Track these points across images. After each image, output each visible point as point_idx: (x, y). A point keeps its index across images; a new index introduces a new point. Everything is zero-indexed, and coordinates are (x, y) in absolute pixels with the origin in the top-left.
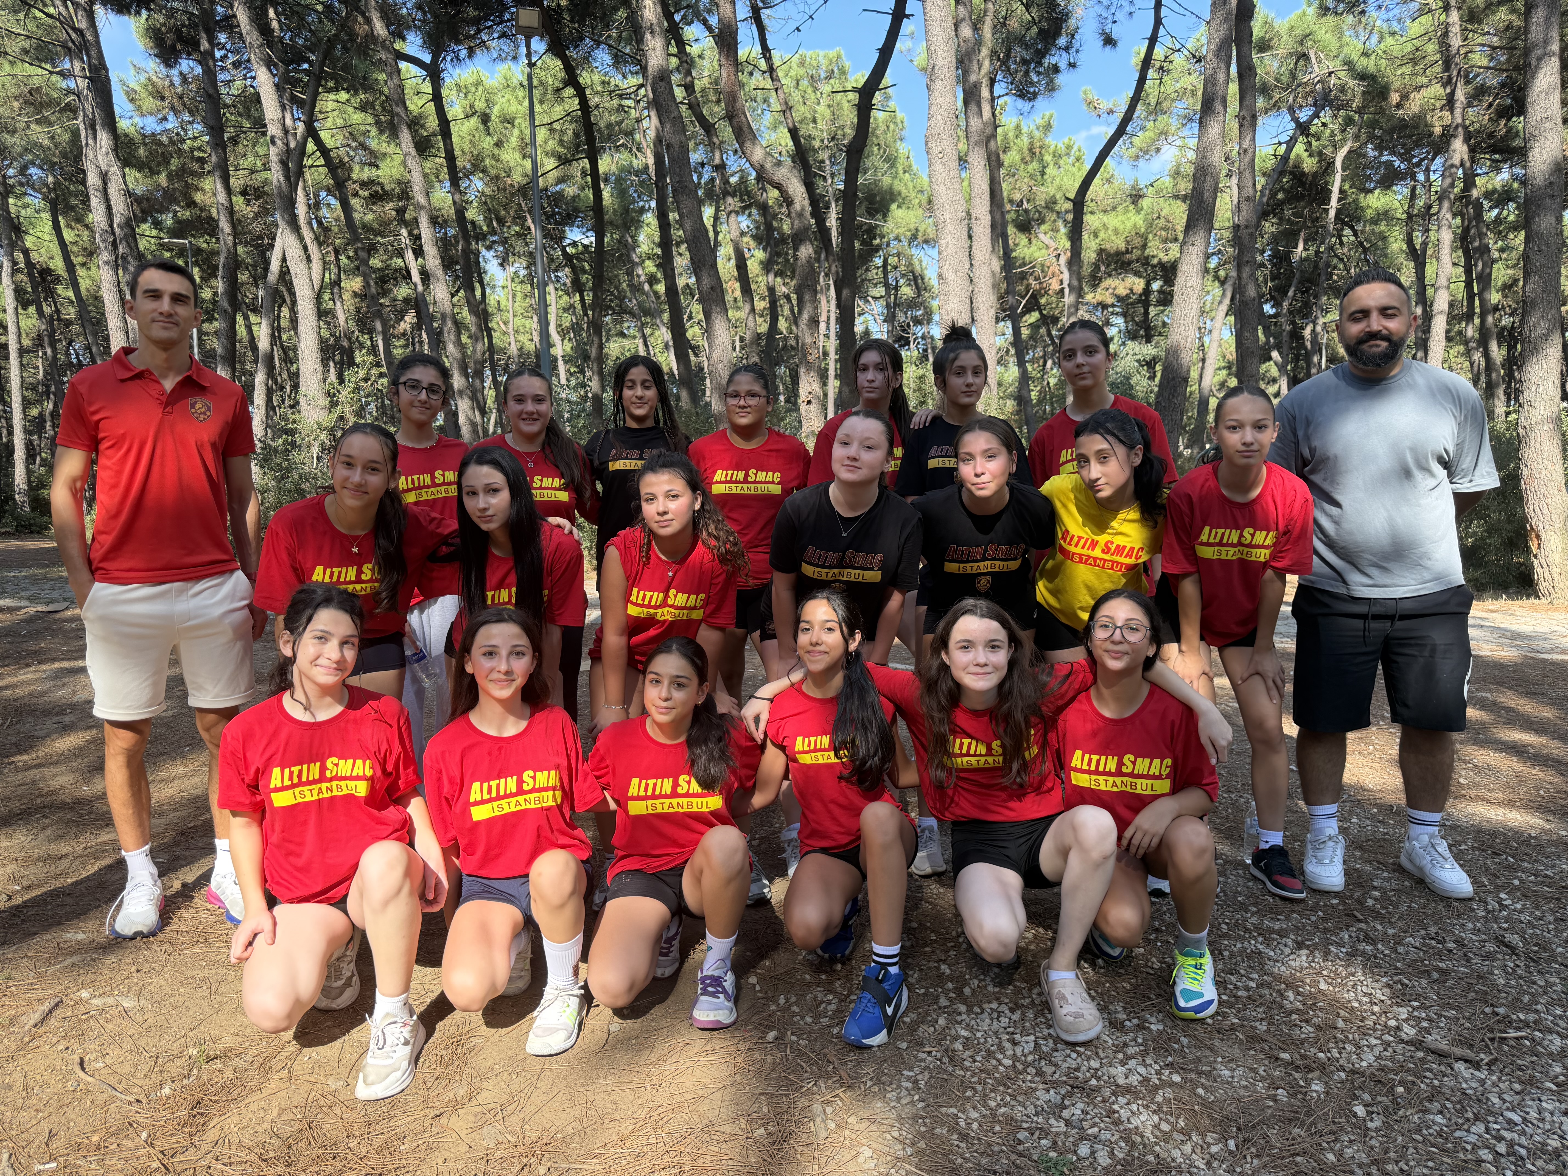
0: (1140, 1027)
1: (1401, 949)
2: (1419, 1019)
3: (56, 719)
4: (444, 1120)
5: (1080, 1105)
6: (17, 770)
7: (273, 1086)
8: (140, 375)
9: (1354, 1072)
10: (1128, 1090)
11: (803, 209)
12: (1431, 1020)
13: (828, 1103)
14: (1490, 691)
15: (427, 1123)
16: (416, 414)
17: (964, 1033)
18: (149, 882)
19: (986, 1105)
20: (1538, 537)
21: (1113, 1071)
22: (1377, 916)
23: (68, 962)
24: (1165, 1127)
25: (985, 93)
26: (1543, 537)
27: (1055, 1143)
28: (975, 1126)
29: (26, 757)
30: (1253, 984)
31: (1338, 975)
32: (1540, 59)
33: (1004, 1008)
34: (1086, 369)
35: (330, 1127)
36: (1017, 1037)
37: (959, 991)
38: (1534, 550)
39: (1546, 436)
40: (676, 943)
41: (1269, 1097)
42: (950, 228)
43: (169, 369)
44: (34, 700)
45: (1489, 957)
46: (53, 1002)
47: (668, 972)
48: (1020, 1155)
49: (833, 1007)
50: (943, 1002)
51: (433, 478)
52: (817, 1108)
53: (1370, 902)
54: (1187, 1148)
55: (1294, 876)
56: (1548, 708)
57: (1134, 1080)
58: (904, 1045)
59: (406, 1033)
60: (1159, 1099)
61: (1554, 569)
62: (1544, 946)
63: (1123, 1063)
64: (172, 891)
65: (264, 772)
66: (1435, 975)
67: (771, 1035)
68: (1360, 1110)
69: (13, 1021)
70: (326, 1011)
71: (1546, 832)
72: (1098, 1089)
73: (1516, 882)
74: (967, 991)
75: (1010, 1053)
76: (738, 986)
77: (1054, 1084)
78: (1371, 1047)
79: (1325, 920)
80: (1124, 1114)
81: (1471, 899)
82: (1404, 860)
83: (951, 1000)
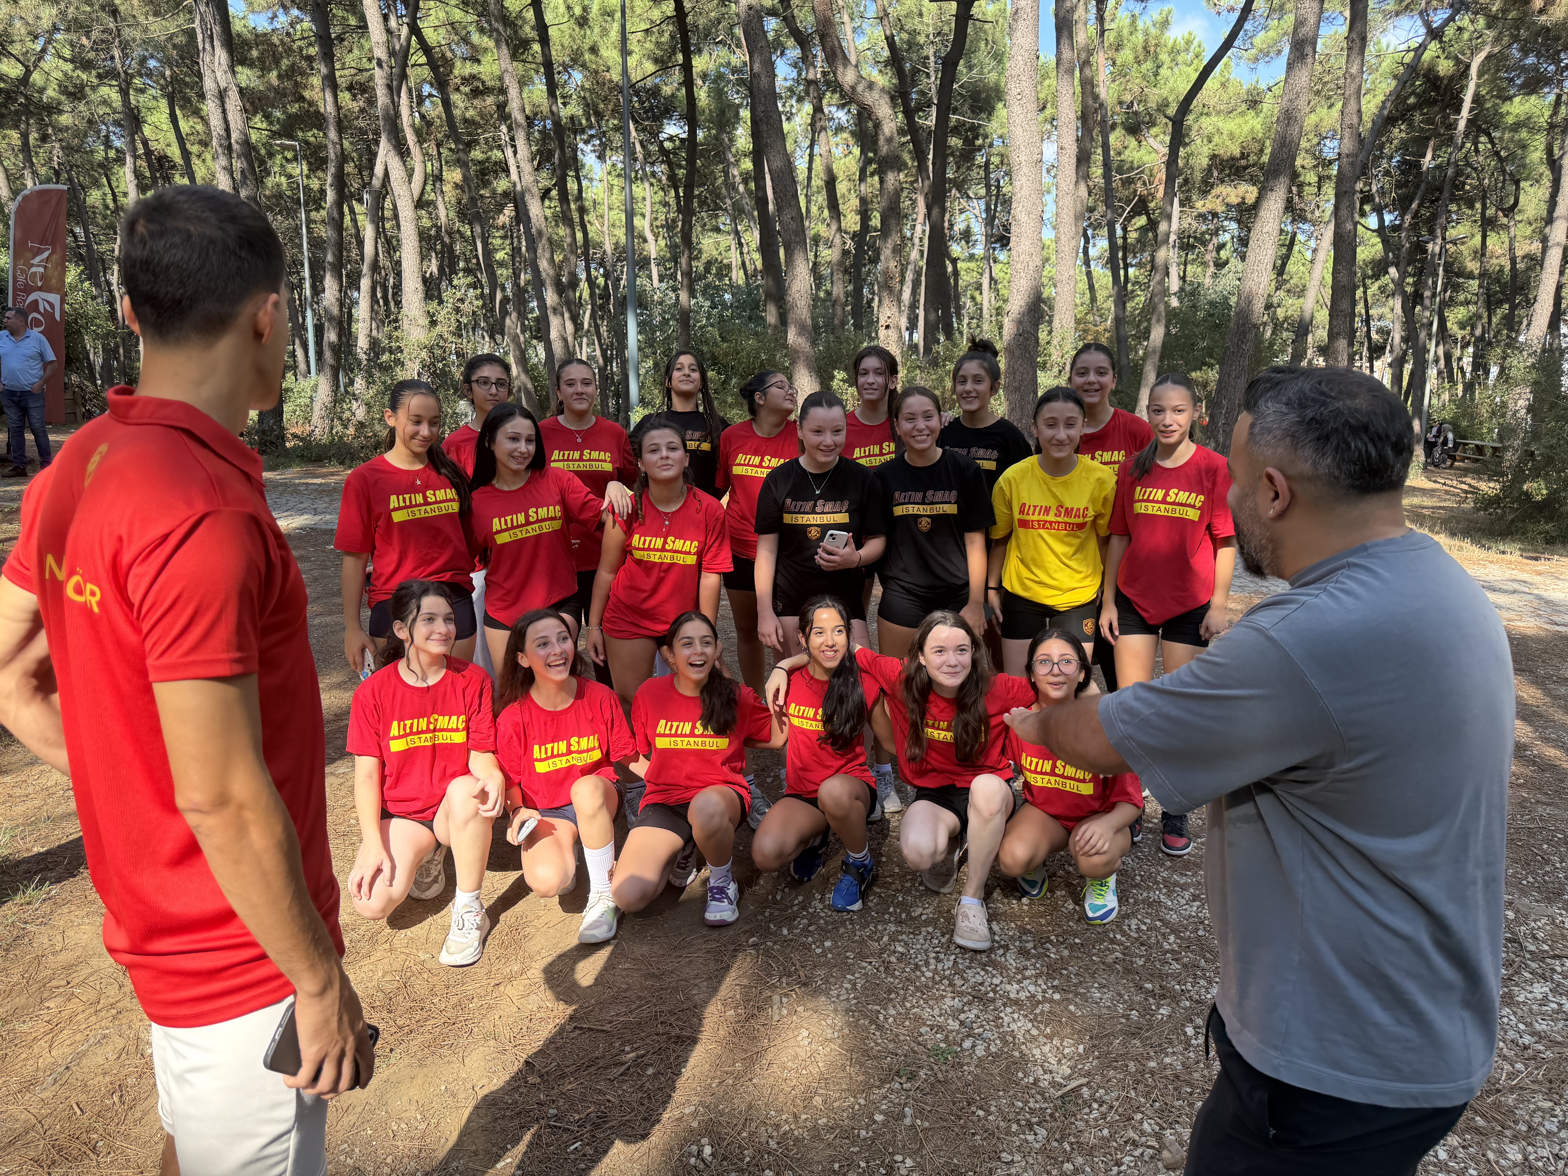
0: (1042, 955)
4: (501, 988)
5: (975, 1011)
7: (378, 955)
10: (1016, 1002)
11: (891, 132)
13: (786, 995)
15: (490, 989)
17: (900, 949)
19: (903, 1006)
21: (1008, 987)
24: (1035, 1032)
27: (947, 1037)
28: (891, 1020)
35: (420, 987)
36: (942, 956)
41: (1123, 1016)
42: (1025, 170)
48: (919, 1044)
52: (776, 998)
54: (1046, 1049)
57: (1023, 995)
59: (477, 921)
60: (1038, 1011)
65: (387, 725)
67: (752, 941)
68: (1190, 1031)
70: (419, 900)
72: (993, 1000)
75: (932, 967)
77: (961, 994)
80: (1007, 1019)
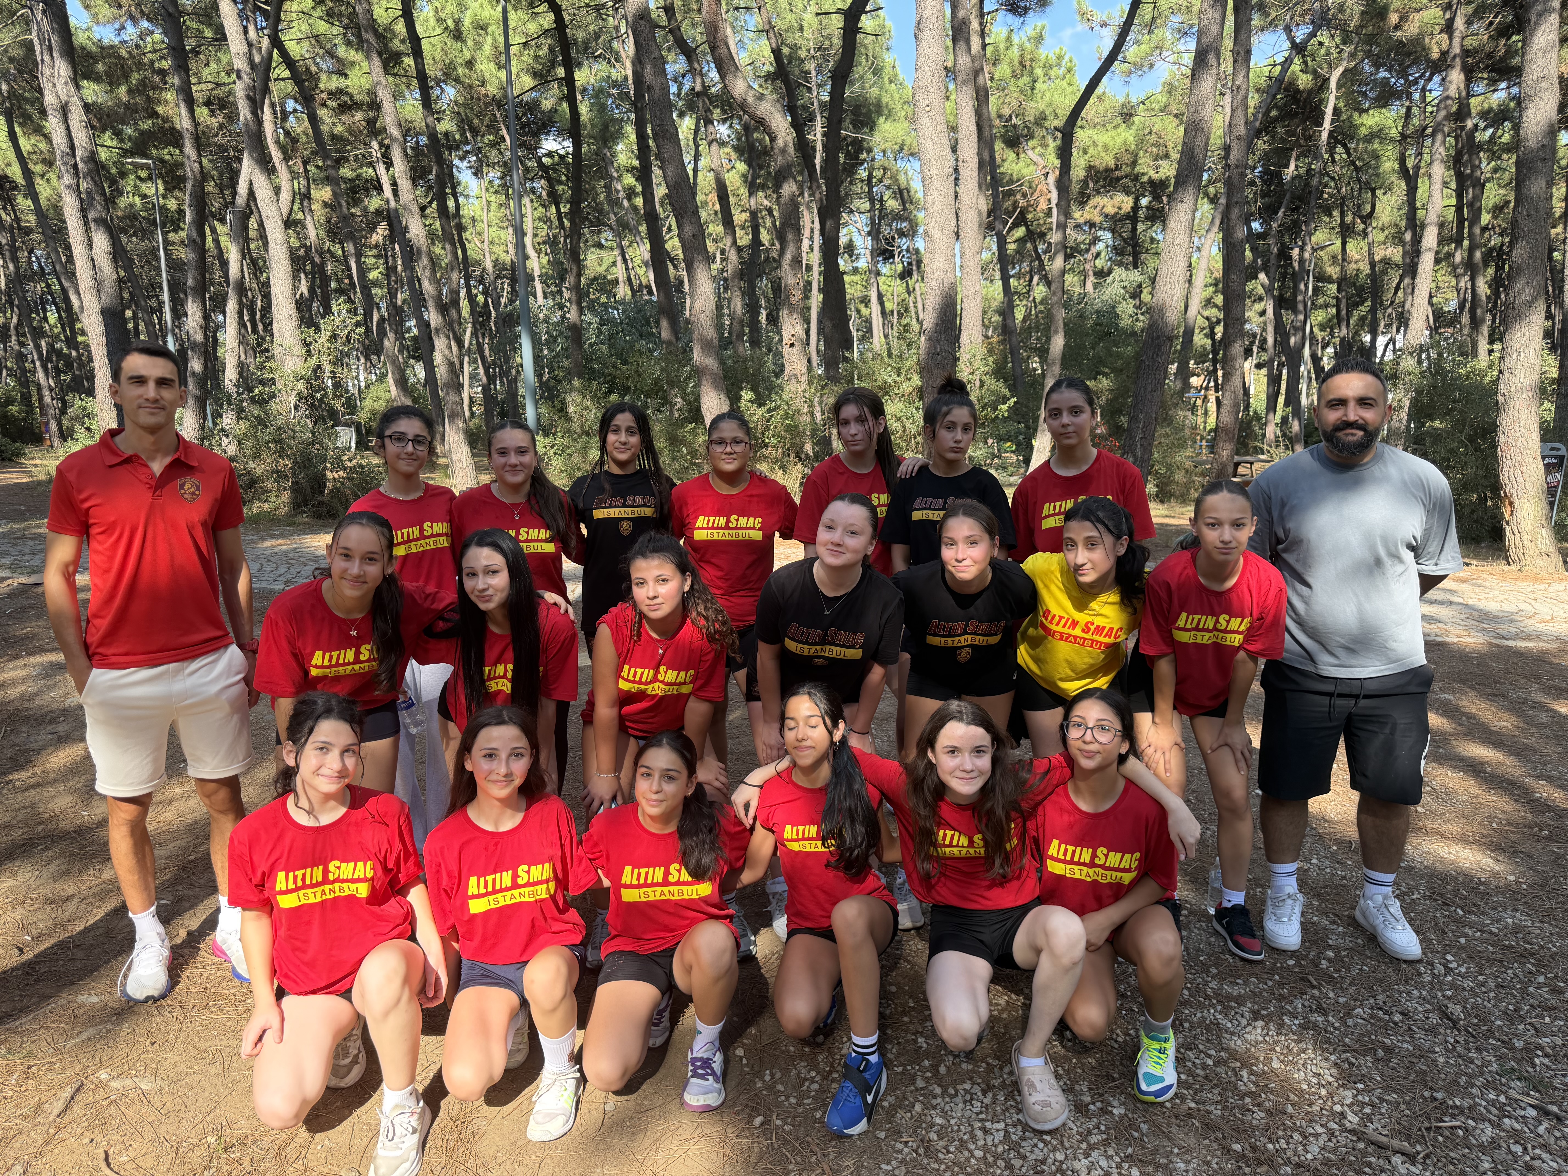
0: (1104, 1111)
1: (1350, 1022)
2: (1363, 1104)
3: (50, 728)
6: (16, 790)
8: (129, 460)
9: (1298, 1165)
11: (786, 145)
12: (1373, 1105)
14: (1454, 693)
16: (404, 466)
17: (939, 1120)
18: (157, 943)
20: (1511, 504)
21: (1076, 1164)
22: (1331, 980)
23: (84, 1036)
25: (975, 25)
26: (1516, 504)
29: (23, 775)
30: (1210, 1062)
31: (1290, 1051)
32: (1540, 15)
33: (977, 1089)
34: (1070, 429)
36: (988, 1125)
37: (935, 1068)
38: (1507, 516)
39: (1524, 404)
40: (667, 1014)
42: (937, 184)
43: (157, 451)
44: (26, 705)
45: (1432, 1031)
46: (75, 1087)
47: (659, 1041)
49: (815, 1086)
50: (920, 1083)
51: (422, 530)
53: (1324, 964)
55: (1254, 936)
56: (1506, 716)
58: (882, 1135)
59: (414, 1121)
61: (1525, 537)
62: (1483, 1018)
63: (1087, 1155)
64: (178, 941)
65: (269, 876)
66: (1381, 1053)
67: (758, 1120)
69: (37, 1110)
70: (335, 1090)
71: (1495, 875)
73: (1463, 940)
74: (942, 1069)
75: (981, 1143)
76: (726, 1062)
78: (1317, 1136)
79: (1281, 985)
81: (1419, 961)
82: (1358, 914)
83: (927, 1080)
